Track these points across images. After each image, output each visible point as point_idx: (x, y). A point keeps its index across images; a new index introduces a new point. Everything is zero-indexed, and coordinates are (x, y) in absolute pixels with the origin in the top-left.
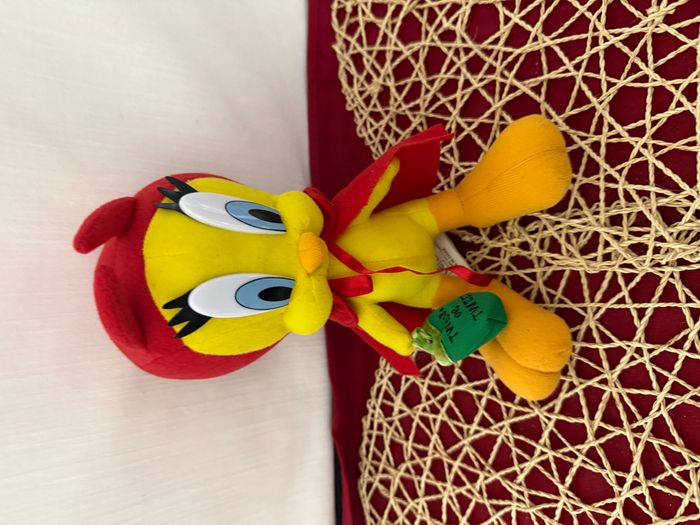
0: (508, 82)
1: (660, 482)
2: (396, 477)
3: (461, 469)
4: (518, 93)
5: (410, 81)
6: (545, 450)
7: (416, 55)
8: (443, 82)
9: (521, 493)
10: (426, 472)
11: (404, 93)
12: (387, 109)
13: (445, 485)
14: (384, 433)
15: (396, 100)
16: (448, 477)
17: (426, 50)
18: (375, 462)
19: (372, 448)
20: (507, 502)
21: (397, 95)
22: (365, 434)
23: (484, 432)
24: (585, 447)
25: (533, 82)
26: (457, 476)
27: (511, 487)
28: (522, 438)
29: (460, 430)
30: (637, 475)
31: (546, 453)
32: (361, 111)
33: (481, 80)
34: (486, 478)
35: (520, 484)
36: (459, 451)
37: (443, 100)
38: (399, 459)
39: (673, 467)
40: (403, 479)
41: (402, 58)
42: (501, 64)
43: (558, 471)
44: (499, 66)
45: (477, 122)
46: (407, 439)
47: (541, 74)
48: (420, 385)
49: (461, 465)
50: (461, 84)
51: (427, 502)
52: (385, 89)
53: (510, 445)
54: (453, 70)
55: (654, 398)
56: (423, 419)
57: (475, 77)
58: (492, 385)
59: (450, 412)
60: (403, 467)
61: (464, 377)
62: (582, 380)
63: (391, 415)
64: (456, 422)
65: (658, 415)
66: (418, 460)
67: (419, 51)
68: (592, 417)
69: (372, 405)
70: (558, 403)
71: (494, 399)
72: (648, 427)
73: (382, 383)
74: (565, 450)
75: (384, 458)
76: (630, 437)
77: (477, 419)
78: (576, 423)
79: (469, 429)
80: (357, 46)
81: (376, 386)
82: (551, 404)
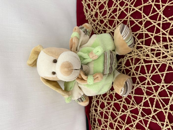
0: (132, 8)
2: (100, 129)
3: (117, 125)
4: (135, 11)
5: (103, 10)
6: (140, 117)
7: (105, 3)
8: (113, 10)
10: (108, 127)
11: (102, 13)
12: (97, 18)
13: (114, 129)
14: (96, 117)
15: (100, 16)
16: (114, 127)
17: (108, 1)
18: (94, 125)
19: (93, 121)
21: (100, 14)
22: (91, 118)
23: (123, 114)
24: (151, 115)
25: (139, 7)
26: (117, 127)
27: (132, 129)
28: (133, 114)
29: (116, 114)
30: (167, 122)
31: (141, 118)
32: (90, 20)
33: (124, 8)
34: (125, 127)
35: (134, 128)
36: (117, 120)
37: (113, 15)
38: (100, 124)
40: (102, 129)
41: (101, 4)
42: (130, 3)
43: (144, 123)
44: (129, 3)
45: (123, 20)
46: (102, 118)
47: (142, 5)
48: (104, 102)
49: (117, 124)
50: (118, 10)
52: (97, 13)
53: (130, 117)
54: (116, 6)
55: (169, 99)
56: (106, 112)
57: (122, 7)
58: (124, 100)
59: (113, 109)
60: (102, 126)
61: (116, 99)
62: (148, 96)
63: (97, 112)
64: (115, 112)
65: (171, 104)
66: (106, 124)
67: (106, 1)
68: (152, 107)
69: (92, 109)
70: (142, 103)
71: (125, 104)
72: (169, 108)
73: (94, 103)
74: (146, 117)
75: (96, 124)
76: (164, 111)
77: (121, 110)
78: (148, 109)
79: (119, 113)
80: (88, 1)
81: (92, 104)
82: (140, 104)
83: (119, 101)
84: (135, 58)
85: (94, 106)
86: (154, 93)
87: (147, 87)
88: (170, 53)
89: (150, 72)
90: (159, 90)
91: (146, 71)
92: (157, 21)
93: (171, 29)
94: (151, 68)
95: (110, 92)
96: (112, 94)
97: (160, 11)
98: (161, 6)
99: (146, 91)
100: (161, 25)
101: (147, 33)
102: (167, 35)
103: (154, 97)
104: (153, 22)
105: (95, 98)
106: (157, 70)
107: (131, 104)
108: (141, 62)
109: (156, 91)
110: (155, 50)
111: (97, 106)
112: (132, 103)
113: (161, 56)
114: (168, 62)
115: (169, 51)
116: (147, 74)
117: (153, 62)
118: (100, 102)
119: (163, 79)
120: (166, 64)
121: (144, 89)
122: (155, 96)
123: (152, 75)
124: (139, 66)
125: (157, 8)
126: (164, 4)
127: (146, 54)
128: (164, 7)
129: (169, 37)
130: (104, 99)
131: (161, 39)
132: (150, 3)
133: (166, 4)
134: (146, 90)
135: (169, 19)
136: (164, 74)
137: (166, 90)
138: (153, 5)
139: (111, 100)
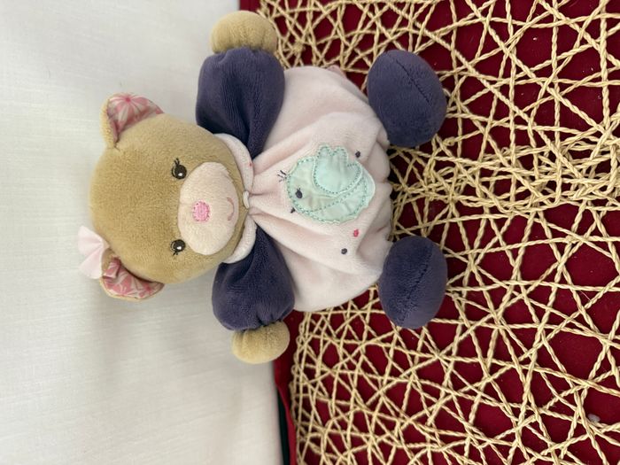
0: (420, 33)
1: (551, 409)
2: (324, 434)
3: (379, 418)
4: (430, 43)
5: (329, 39)
6: (448, 391)
7: (334, 14)
8: (361, 38)
9: (433, 434)
10: (350, 425)
11: (325, 51)
13: (368, 436)
14: (310, 395)
15: (318, 58)
16: (369, 427)
17: (344, 8)
18: (305, 423)
19: (301, 410)
20: (422, 445)
21: (318, 53)
22: (293, 398)
23: (396, 381)
24: (482, 384)
25: (443, 31)
26: (377, 425)
27: (423, 430)
28: (428, 383)
29: (375, 382)
30: (529, 404)
31: (450, 394)
33: (395, 33)
34: (402, 424)
35: (431, 426)
36: (376, 401)
37: (361, 55)
38: (325, 417)
39: (559, 392)
40: (330, 435)
41: (322, 17)
42: (413, 16)
43: (462, 409)
44: (411, 18)
46: (330, 397)
47: (451, 22)
48: (337, 345)
49: (379, 415)
50: (376, 38)
51: (355, 454)
52: (308, 49)
53: (418, 390)
54: (369, 25)
55: (535, 330)
56: (342, 376)
57: (389, 30)
58: (397, 337)
59: (365, 367)
60: (330, 424)
61: (373, 332)
62: (472, 322)
63: (314, 378)
64: (371, 376)
65: (540, 345)
66: (342, 416)
67: (336, 10)
68: (485, 355)
69: (296, 370)
70: (454, 347)
71: (400, 349)
72: (534, 358)
73: (303, 348)
74: (466, 389)
75: (312, 418)
76: (519, 370)
77: (388, 370)
78: (473, 363)
79: (382, 380)
80: (280, 9)
81: (298, 352)
82: (448, 348)
83: (384, 341)
84: (432, 199)
85: (303, 360)
86: (488, 313)
87: (468, 292)
88: (538, 182)
89: (477, 243)
90: (506, 302)
91: (466, 242)
92: (500, 78)
93: (541, 105)
94: (481, 232)
95: (353, 311)
96: (362, 317)
97: (508, 46)
98: (511, 30)
99: (467, 305)
100: (512, 93)
101: (469, 119)
102: (529, 124)
103: (491, 326)
104: (488, 81)
105: (307, 334)
106: (499, 237)
107: (419, 348)
108: (448, 212)
109: (496, 307)
110: (492, 172)
111: (315, 359)
112: (424, 345)
113: (513, 191)
114: (533, 211)
115: (537, 177)
116: (468, 251)
117: (487, 210)
118: (321, 344)
119: (516, 264)
120: (527, 216)
121: (460, 298)
122: (491, 321)
123: (483, 252)
124: (444, 224)
125: (497, 34)
126: (519, 23)
127: (463, 185)
128: (520, 33)
129: (534, 131)
130: (335, 336)
131: (513, 137)
132: (475, 17)
133: (525, 21)
134: (464, 302)
135: (535, 72)
136: (518, 249)
137: (527, 302)
138: (486, 25)
139: (356, 337)
